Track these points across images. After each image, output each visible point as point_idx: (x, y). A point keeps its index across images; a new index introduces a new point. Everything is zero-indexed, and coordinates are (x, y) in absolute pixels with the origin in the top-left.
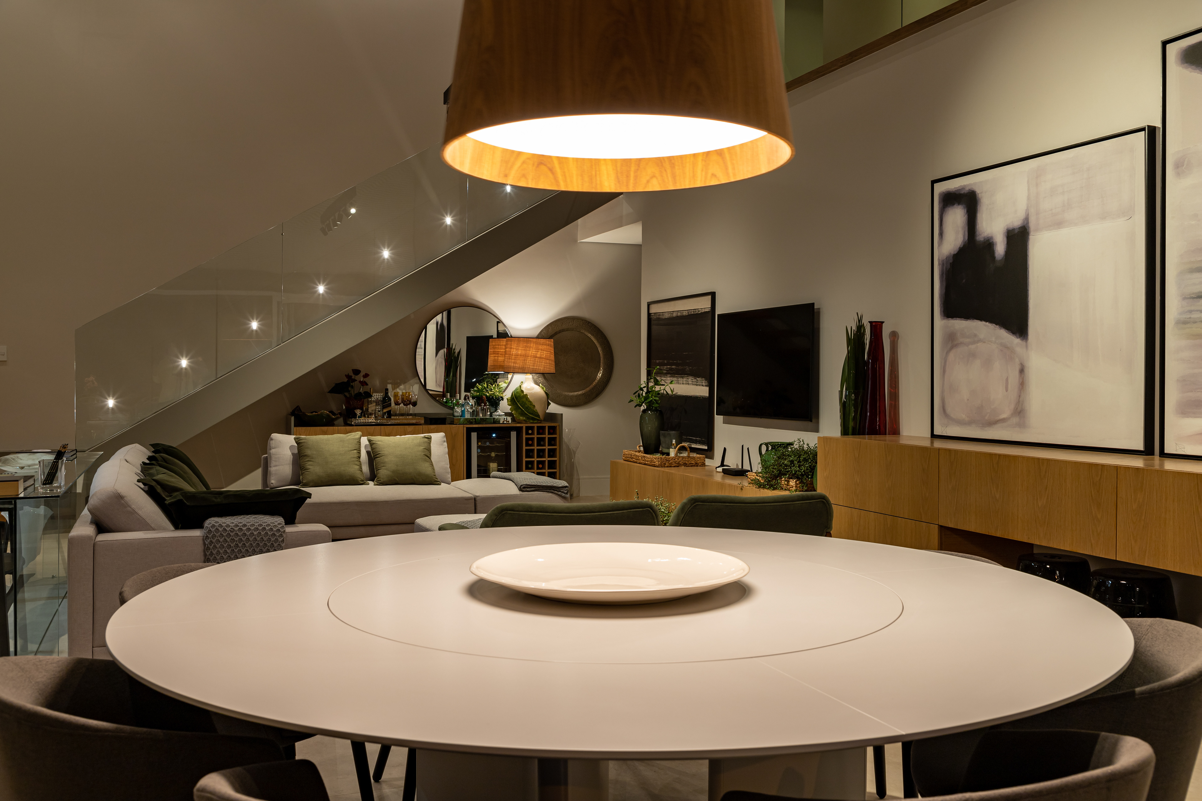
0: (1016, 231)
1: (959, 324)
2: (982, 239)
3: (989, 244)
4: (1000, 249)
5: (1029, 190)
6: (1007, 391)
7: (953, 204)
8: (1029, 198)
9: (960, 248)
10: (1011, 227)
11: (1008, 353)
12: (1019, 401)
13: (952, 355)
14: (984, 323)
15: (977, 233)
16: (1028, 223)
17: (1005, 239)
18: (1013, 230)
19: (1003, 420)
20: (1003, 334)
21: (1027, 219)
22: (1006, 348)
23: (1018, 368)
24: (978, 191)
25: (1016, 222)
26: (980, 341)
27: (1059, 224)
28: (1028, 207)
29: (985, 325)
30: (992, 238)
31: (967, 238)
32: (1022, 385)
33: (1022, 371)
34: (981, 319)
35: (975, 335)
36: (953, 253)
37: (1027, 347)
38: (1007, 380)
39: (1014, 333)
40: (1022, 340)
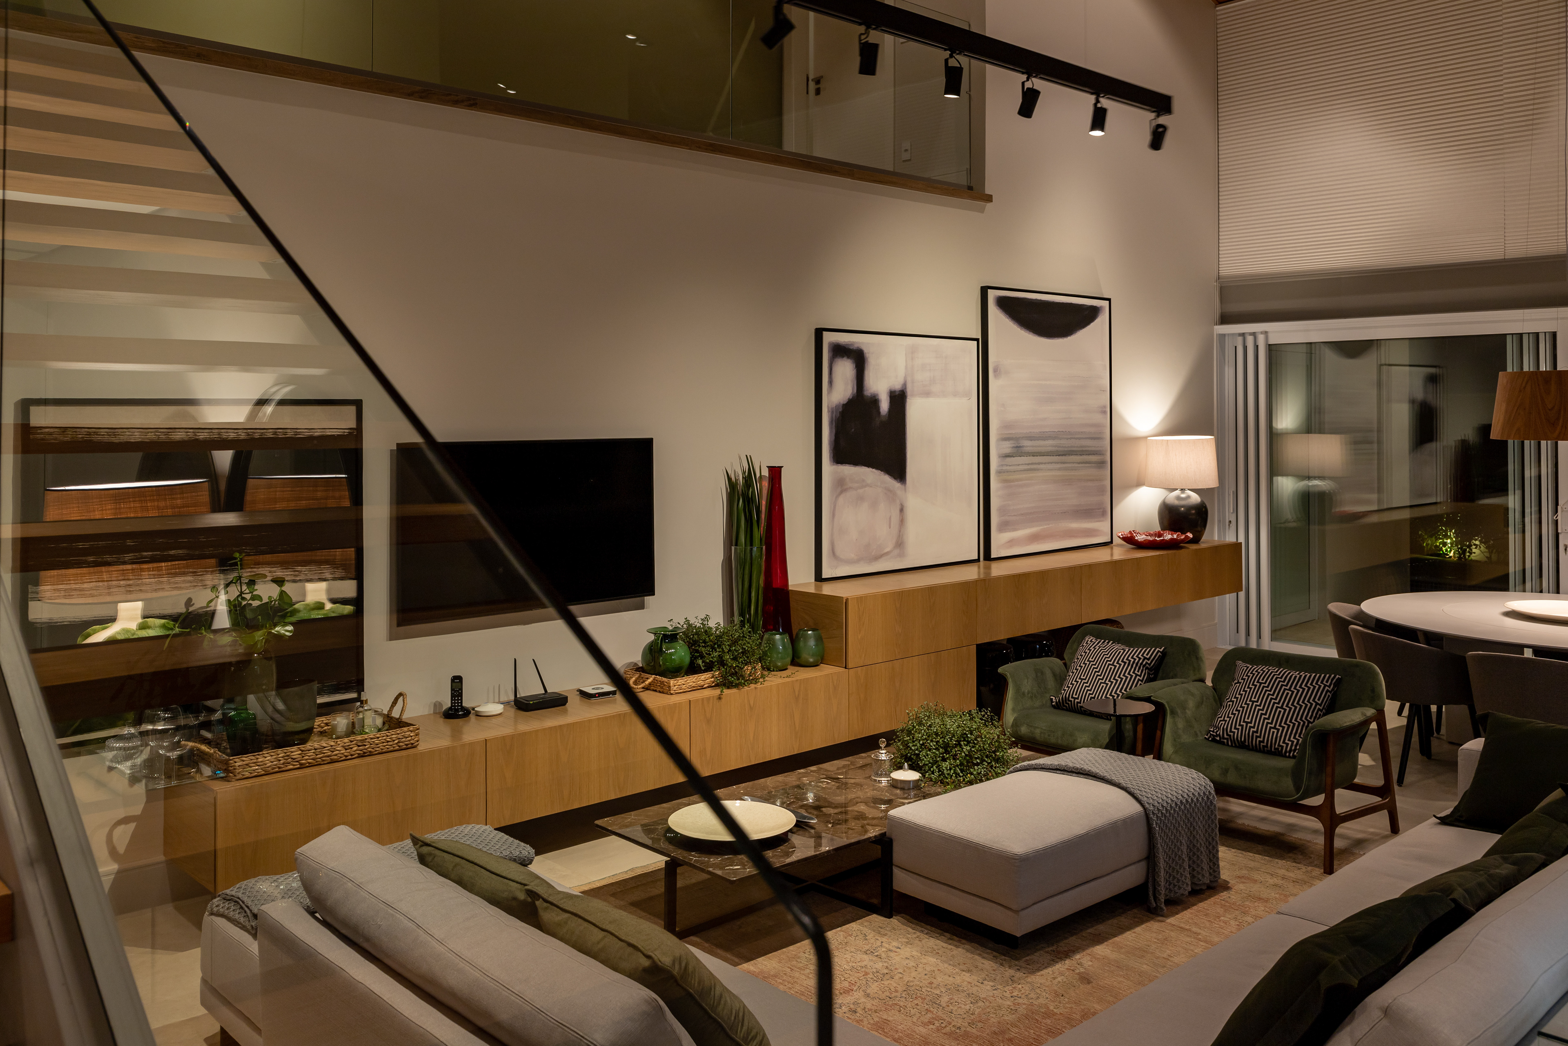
0: (897, 393)
1: (848, 470)
2: (869, 395)
3: (874, 401)
4: (885, 406)
5: (906, 361)
6: (890, 527)
7: (843, 357)
8: (906, 367)
9: (849, 399)
10: (893, 389)
11: (891, 495)
12: (899, 536)
13: (841, 500)
14: (871, 469)
15: (865, 388)
16: (906, 388)
17: (889, 398)
18: (895, 392)
19: (887, 553)
20: (887, 479)
21: (905, 385)
22: (889, 491)
23: (898, 508)
24: (866, 351)
25: (898, 387)
26: (867, 485)
27: (927, 394)
28: (906, 375)
29: (872, 472)
30: (877, 395)
31: (855, 391)
32: (902, 521)
33: (902, 510)
34: (868, 465)
35: (863, 481)
36: (842, 402)
37: (905, 489)
38: (890, 518)
39: (895, 478)
40: (902, 484)
